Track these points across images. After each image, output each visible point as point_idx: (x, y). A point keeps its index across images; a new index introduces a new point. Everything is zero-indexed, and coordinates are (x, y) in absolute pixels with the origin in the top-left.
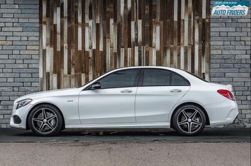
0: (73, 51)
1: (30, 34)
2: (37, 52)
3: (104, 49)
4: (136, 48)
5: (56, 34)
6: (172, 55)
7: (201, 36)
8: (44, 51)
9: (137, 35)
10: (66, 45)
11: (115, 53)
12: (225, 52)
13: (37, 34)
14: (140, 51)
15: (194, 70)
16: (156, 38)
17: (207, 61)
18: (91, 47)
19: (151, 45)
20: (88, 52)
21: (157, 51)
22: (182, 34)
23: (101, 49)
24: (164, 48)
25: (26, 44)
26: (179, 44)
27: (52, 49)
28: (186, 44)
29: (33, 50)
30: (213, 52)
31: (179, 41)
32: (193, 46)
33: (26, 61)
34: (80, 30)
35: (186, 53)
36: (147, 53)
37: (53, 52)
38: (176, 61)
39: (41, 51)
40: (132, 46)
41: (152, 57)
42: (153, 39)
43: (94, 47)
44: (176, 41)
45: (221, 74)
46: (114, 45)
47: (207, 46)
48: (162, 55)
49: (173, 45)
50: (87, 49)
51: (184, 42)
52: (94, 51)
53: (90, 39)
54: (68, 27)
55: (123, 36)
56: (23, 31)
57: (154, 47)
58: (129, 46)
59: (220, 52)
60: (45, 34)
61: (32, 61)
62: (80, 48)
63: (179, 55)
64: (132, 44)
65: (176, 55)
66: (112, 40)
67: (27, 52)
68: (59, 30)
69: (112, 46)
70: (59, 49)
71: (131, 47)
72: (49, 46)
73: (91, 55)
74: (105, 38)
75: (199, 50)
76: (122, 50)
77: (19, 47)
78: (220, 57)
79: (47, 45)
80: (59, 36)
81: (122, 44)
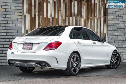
0: (41, 17)
1: (16, 5)
2: (21, 17)
3: (58, 17)
4: (74, 17)
5: (32, 6)
6: (91, 22)
7: (104, 13)
8: (25, 16)
9: (74, 10)
10: (37, 13)
11: (64, 20)
12: (114, 22)
13: (21, 5)
14: (76, 19)
15: (101, 31)
16: (83, 12)
17: (106, 27)
18: (51, 16)
19: (81, 16)
20: (49, 18)
21: (84, 20)
22: (96, 11)
23: (56, 17)
24: (88, 19)
25: (14, 11)
26: (94, 17)
27: (29, 15)
28: (98, 17)
29: (18, 15)
30: (109, 22)
31: (94, 15)
32: (101, 18)
33: (14, 22)
34: (45, 4)
35: (97, 22)
36: (80, 20)
37: (30, 17)
38: (93, 26)
39: (23, 16)
40: (72, 16)
41: (82, 23)
42: (83, 13)
43: (53, 16)
45: (113, 34)
46: (63, 15)
47: (107, 18)
48: (86, 22)
49: (92, 17)
50: (49, 16)
51: (96, 15)
52: (53, 18)
53: (51, 10)
54: (39, 3)
55: (67, 10)
56: (12, 3)
57: (83, 18)
58: (71, 16)
59: (112, 22)
60: (26, 5)
61: (18, 23)
62: (45, 16)
63: (94, 23)
64: (72, 15)
65: (93, 23)
66: (62, 12)
67: (14, 16)
68: (33, 4)
69: (62, 16)
70: (33, 16)
71: (71, 17)
72: (28, 13)
73: (51, 20)
74: (58, 10)
75: (103, 20)
76: (67, 18)
77: (10, 13)
78: (112, 24)
79: (27, 12)
80: (33, 8)
81: (67, 15)
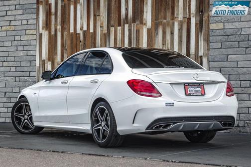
0: (65, 33)
1: (29, 16)
2: (34, 37)
3: (94, 29)
4: (127, 26)
5: (51, 15)
6: (164, 33)
7: (198, 5)
8: (41, 35)
9: (127, 9)
10: (59, 27)
11: (105, 34)
12: (228, 26)
13: (35, 16)
14: (130, 30)
15: (189, 52)
16: (147, 12)
17: (205, 40)
18: (82, 29)
19: (142, 22)
20: (79, 34)
21: (148, 29)
22: (176, 4)
23: (92, 30)
24: (156, 24)
25: (25, 28)
26: (173, 19)
27: (47, 33)
28: (181, 17)
29: (31, 33)
30: (213, 26)
31: (173, 13)
32: (189, 20)
33: (26, 48)
34: (72, 7)
35: (180, 30)
36: (138, 31)
37: (48, 36)
38: (169, 41)
39: (38, 35)
40: (122, 24)
41: (143, 37)
42: (145, 13)
43: (85, 28)
44: (169, 14)
45: (222, 57)
46: (104, 24)
47: (205, 18)
48: (153, 34)
49: (166, 19)
50: (78, 31)
51: (178, 14)
52: (85, 32)
53: (82, 18)
54: (62, 6)
55: (113, 12)
56: (23, 14)
57: (145, 24)
59: (221, 26)
60: (42, 15)
61: (31, 48)
62: (72, 30)
63: (172, 33)
64: (122, 21)
65: (170, 33)
66: (102, 18)
67: (26, 38)
68: (53, 10)
69: (102, 26)
70: (53, 33)
71: (120, 26)
72: (45, 29)
73: (82, 38)
74: (95, 16)
75: (196, 24)
76: (112, 29)
77: (20, 32)
78: (222, 32)
79: (43, 27)
80: (53, 17)
81: (112, 22)
